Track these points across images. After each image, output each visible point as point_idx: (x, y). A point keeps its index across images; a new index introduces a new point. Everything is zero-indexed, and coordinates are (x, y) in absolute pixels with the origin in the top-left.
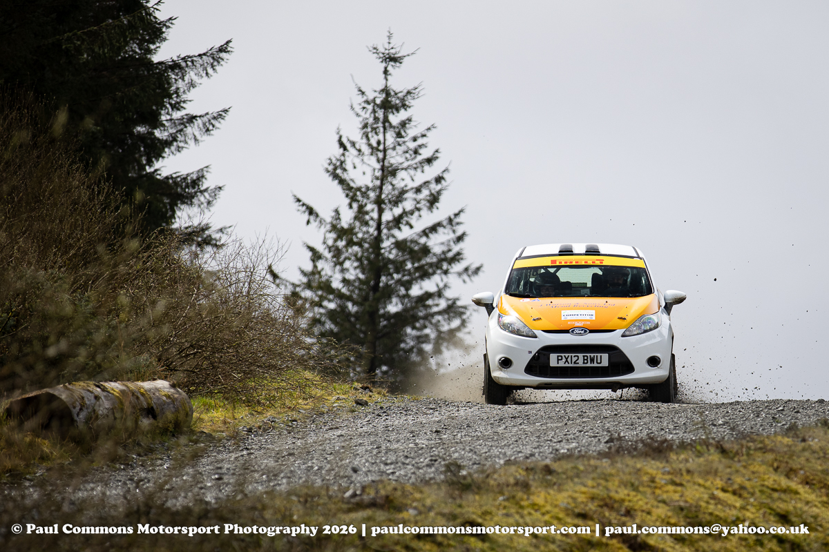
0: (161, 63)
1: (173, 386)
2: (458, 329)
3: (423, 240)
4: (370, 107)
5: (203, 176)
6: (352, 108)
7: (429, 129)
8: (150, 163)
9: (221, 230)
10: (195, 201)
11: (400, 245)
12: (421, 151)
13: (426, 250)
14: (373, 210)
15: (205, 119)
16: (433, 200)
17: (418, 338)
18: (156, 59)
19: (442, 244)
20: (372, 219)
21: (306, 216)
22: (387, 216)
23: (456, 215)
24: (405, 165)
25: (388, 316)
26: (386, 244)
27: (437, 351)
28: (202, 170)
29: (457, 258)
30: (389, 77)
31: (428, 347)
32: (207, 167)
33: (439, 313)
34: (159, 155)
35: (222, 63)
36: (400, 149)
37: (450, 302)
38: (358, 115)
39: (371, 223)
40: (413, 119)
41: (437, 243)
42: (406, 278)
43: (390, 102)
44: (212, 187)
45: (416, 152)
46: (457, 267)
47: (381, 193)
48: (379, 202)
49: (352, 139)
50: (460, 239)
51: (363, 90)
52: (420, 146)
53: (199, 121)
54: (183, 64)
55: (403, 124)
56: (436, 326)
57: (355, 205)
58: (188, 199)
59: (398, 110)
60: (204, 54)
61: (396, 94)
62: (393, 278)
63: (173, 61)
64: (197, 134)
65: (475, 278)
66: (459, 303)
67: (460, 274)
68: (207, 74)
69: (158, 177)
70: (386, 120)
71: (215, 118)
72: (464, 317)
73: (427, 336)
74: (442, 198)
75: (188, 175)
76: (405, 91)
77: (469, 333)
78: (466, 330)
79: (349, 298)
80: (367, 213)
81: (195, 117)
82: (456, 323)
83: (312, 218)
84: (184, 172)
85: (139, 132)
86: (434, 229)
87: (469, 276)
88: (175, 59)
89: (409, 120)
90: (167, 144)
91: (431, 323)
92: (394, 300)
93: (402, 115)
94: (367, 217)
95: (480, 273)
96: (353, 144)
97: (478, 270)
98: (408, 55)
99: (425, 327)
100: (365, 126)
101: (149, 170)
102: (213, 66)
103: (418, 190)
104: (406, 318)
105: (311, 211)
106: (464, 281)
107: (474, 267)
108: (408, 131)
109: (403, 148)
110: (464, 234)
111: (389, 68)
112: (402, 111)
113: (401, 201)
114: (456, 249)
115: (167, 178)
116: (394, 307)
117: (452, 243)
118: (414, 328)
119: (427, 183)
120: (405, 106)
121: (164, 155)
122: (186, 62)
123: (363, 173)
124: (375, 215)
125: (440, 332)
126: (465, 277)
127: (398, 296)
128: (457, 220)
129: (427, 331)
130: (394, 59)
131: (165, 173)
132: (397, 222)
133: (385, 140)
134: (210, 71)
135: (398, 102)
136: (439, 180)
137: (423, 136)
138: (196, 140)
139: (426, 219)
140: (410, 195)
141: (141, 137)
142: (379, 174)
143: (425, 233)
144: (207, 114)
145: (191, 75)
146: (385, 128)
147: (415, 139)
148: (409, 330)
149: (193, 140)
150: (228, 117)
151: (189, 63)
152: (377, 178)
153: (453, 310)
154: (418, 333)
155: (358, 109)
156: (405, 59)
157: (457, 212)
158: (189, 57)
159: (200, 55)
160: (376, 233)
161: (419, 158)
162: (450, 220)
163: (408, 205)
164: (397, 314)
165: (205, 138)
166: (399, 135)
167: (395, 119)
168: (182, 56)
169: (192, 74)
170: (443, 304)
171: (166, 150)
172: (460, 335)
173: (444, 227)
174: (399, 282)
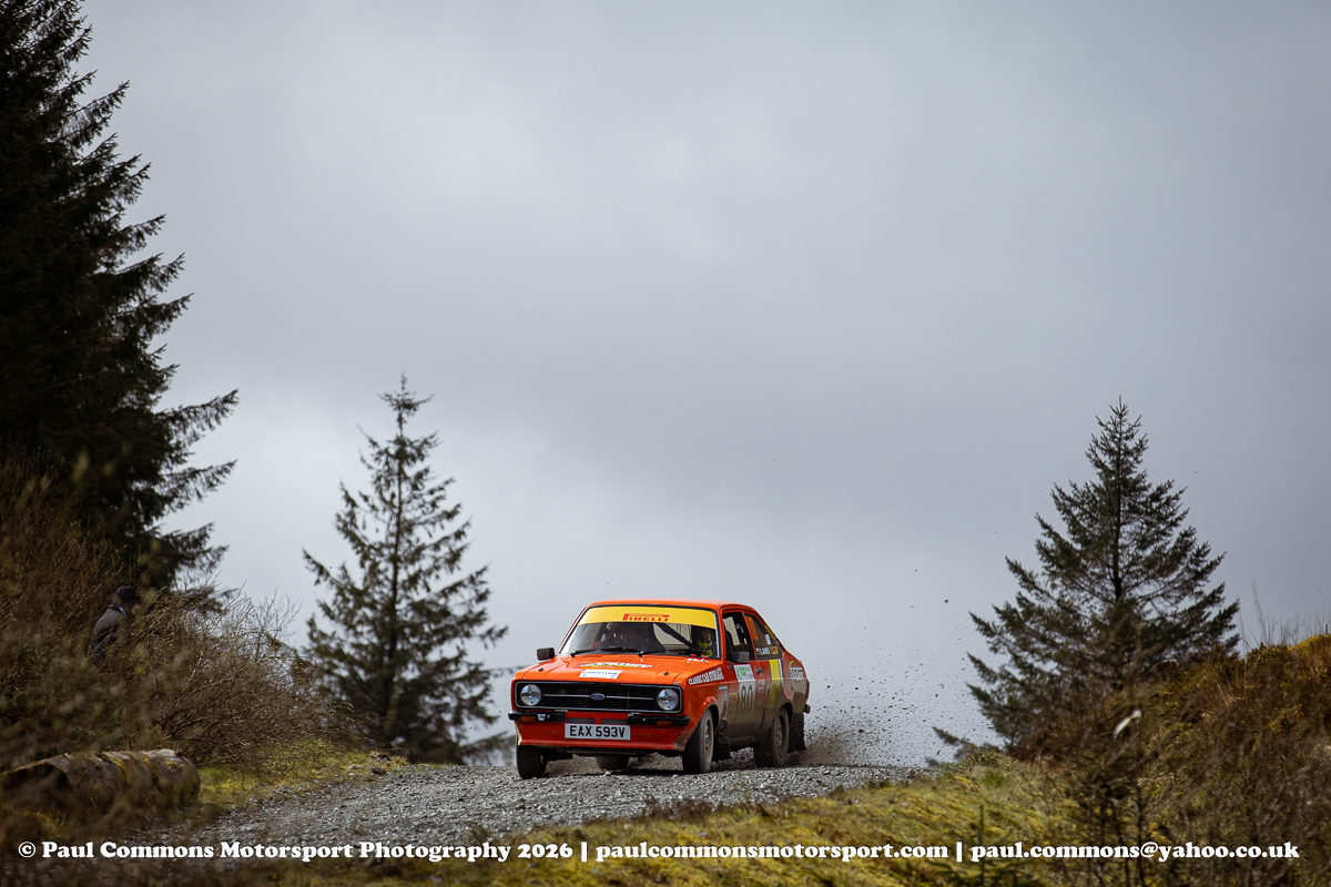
0: (162, 414)
1: (179, 755)
2: (480, 697)
3: (442, 601)
4: (383, 458)
5: (206, 535)
6: (363, 460)
7: (447, 483)
8: (148, 521)
9: (225, 594)
10: (197, 562)
11: (418, 607)
12: (439, 503)
13: (445, 613)
14: (386, 570)
15: (209, 473)
16: (454, 558)
17: (437, 706)
18: (155, 410)
19: (463, 603)
20: (387, 578)
21: (315, 576)
22: (403, 576)
23: (479, 573)
24: (423, 519)
25: (405, 684)
26: (402, 605)
27: (457, 721)
28: (205, 528)
29: (478, 619)
30: (404, 425)
31: (448, 717)
32: (210, 525)
33: (460, 680)
34: (159, 514)
35: (227, 414)
36: (416, 503)
37: (472, 668)
38: (370, 467)
39: (386, 583)
40: (431, 469)
41: (457, 606)
42: (424, 642)
43: (405, 452)
44: (216, 547)
45: (434, 505)
46: (479, 630)
47: (396, 550)
48: (394, 560)
49: (365, 493)
50: (482, 597)
51: (375, 440)
52: (438, 498)
53: (203, 475)
54: (185, 415)
55: (419, 476)
56: (457, 693)
57: (368, 564)
58: (189, 560)
59: (414, 459)
60: (209, 405)
61: (411, 443)
62: (409, 643)
63: (174, 412)
64: (200, 489)
65: (499, 642)
66: (481, 669)
67: (482, 637)
68: (211, 426)
69: (157, 536)
70: (401, 472)
71: (219, 472)
72: (488, 682)
73: (447, 704)
74: (464, 556)
75: (189, 533)
76: (422, 440)
77: (492, 701)
78: (488, 698)
79: (361, 665)
80: (379, 572)
81: (197, 472)
82: (477, 691)
83: (322, 579)
84: (185, 530)
85: (137, 489)
86: (453, 589)
87: (492, 639)
88: (177, 409)
89: (427, 471)
90: (168, 500)
91: (451, 690)
92: (410, 666)
93: (419, 466)
94: (381, 577)
95: (505, 636)
96: (366, 499)
97: (502, 633)
98: (424, 401)
99: (444, 694)
100: (379, 478)
101: (147, 528)
102: (217, 418)
103: (436, 547)
104: (425, 685)
105: (321, 570)
106: (486, 646)
107: (498, 629)
108: (426, 483)
109: (420, 501)
110: (487, 592)
111: (404, 415)
112: (418, 461)
113: (418, 559)
114: (477, 608)
115: (167, 537)
116: (411, 674)
117: (474, 603)
118: (433, 696)
119: (446, 539)
120: (422, 457)
121: (164, 512)
122: (188, 413)
123: (375, 529)
124: (390, 574)
125: (460, 700)
126: (488, 640)
127: (415, 662)
128: (481, 578)
129: (447, 699)
130: (407, 406)
131: (164, 531)
132: (413, 580)
133: (400, 493)
134: (213, 422)
135: (414, 451)
136: (459, 535)
137: (441, 489)
138: (199, 496)
139: (445, 579)
140: (427, 552)
141: (138, 494)
142: (393, 529)
143: (445, 593)
144: (211, 468)
145: (193, 427)
146: (399, 480)
147: (432, 492)
148: (427, 699)
149: (196, 497)
150: (234, 471)
151: (192, 415)
152: (392, 535)
153: (476, 676)
154: (437, 702)
155: (370, 460)
156: (421, 406)
157: (479, 569)
158: (191, 407)
159: (204, 406)
160: (391, 594)
161: (438, 511)
162: (472, 580)
163: (425, 563)
164: (414, 681)
165: (209, 493)
166: (415, 487)
167: (410, 471)
168: (184, 407)
169: (194, 425)
170: (464, 671)
171: (166, 507)
172: (481, 704)
173: (465, 586)
174: (416, 646)
